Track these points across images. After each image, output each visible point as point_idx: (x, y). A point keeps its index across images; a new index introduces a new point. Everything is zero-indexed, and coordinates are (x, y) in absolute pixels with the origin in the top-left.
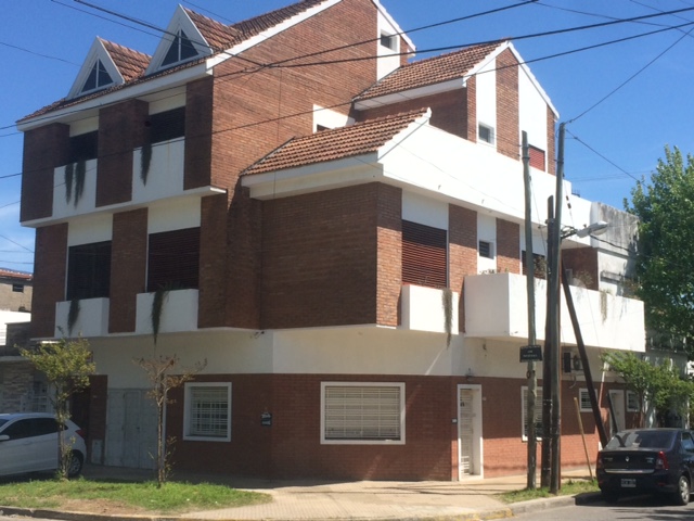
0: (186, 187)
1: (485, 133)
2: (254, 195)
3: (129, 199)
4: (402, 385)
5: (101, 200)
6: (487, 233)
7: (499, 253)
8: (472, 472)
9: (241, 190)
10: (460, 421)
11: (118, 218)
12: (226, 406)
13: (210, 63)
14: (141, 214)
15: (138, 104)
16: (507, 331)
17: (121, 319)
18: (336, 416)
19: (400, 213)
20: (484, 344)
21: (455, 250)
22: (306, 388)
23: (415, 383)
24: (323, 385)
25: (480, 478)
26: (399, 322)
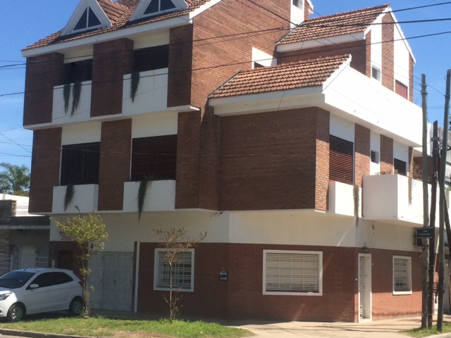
0: (169, 105)
1: (375, 73)
2: (217, 112)
3: (120, 111)
4: (321, 253)
5: (95, 111)
6: (375, 145)
7: (382, 160)
8: (364, 317)
9: (209, 109)
10: (359, 279)
11: (105, 125)
12: (190, 266)
13: (192, 15)
14: (127, 123)
15: (127, 42)
16: (396, 216)
17: (110, 200)
18: (273, 273)
19: (328, 130)
20: (373, 225)
21: (358, 157)
22: (252, 254)
23: (329, 252)
24: (265, 252)
25: (369, 321)
26: (327, 209)
